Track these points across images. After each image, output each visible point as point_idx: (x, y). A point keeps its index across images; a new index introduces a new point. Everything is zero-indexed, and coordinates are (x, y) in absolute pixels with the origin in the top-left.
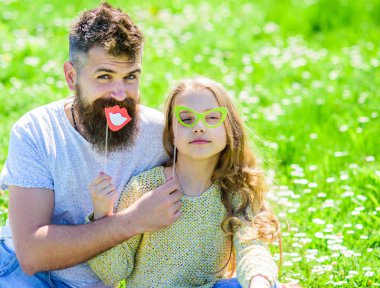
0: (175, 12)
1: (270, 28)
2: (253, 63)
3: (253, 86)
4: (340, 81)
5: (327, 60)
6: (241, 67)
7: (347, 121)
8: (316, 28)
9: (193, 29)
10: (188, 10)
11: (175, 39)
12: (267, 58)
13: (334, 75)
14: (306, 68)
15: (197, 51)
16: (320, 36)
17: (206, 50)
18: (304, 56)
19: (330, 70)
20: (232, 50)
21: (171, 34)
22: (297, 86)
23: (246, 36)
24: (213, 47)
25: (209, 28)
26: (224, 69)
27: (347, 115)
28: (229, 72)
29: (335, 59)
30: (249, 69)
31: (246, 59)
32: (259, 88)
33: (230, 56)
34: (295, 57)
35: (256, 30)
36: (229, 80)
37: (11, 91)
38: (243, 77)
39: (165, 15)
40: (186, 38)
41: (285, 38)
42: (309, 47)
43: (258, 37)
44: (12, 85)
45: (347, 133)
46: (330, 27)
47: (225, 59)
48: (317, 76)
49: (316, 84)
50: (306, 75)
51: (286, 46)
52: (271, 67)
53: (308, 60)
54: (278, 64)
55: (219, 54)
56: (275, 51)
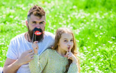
0: (49, 2)
1: (75, 7)
2: (71, 17)
3: (71, 24)
4: (94, 22)
5: (90, 16)
6: (68, 18)
7: (97, 34)
8: (87, 7)
9: (54, 7)
10: (52, 2)
11: (50, 10)
12: (74, 16)
13: (92, 21)
14: (85, 19)
15: (56, 14)
16: (88, 10)
17: (58, 13)
18: (84, 15)
19: (91, 19)
20: (65, 14)
21: (48, 9)
22: (83, 24)
23: (68, 9)
24: (60, 13)
25: (58, 7)
26: (63, 19)
27: (97, 32)
28: (64, 20)
29: (92, 16)
30: (70, 19)
31: (69, 16)
32: (73, 24)
33: (64, 15)
34: (81, 15)
35: (71, 8)
36: (65, 22)
37: (7, 25)
38: (68, 21)
39: (46, 3)
40: (52, 10)
41: (79, 10)
42: (85, 13)
43: (71, 10)
44: (7, 24)
45: (97, 37)
46: (90, 7)
47: (63, 16)
48: (88, 21)
49: (88, 23)
50: (85, 20)
51: (79, 12)
52: (75, 18)
53: (85, 16)
54: (77, 17)
55: (61, 14)
56: (76, 14)
